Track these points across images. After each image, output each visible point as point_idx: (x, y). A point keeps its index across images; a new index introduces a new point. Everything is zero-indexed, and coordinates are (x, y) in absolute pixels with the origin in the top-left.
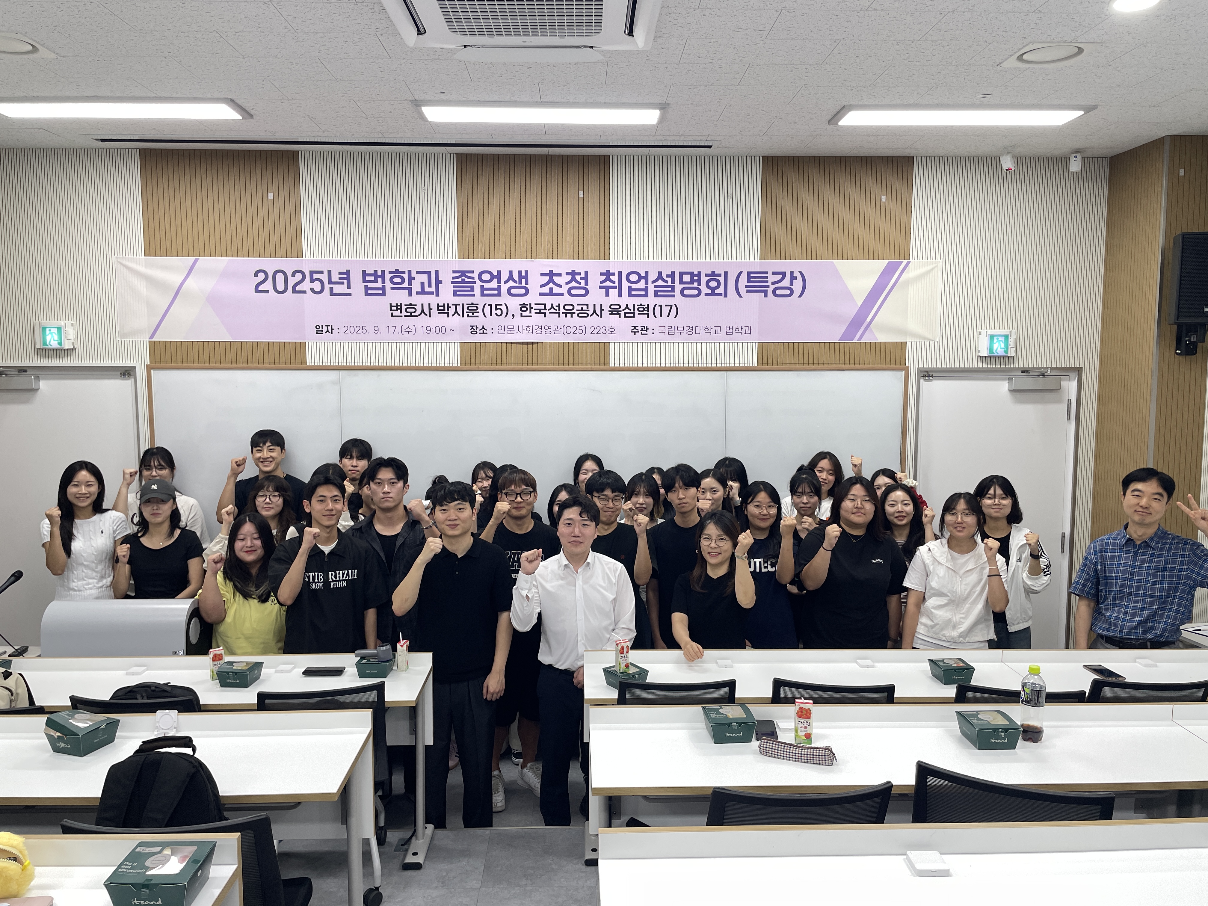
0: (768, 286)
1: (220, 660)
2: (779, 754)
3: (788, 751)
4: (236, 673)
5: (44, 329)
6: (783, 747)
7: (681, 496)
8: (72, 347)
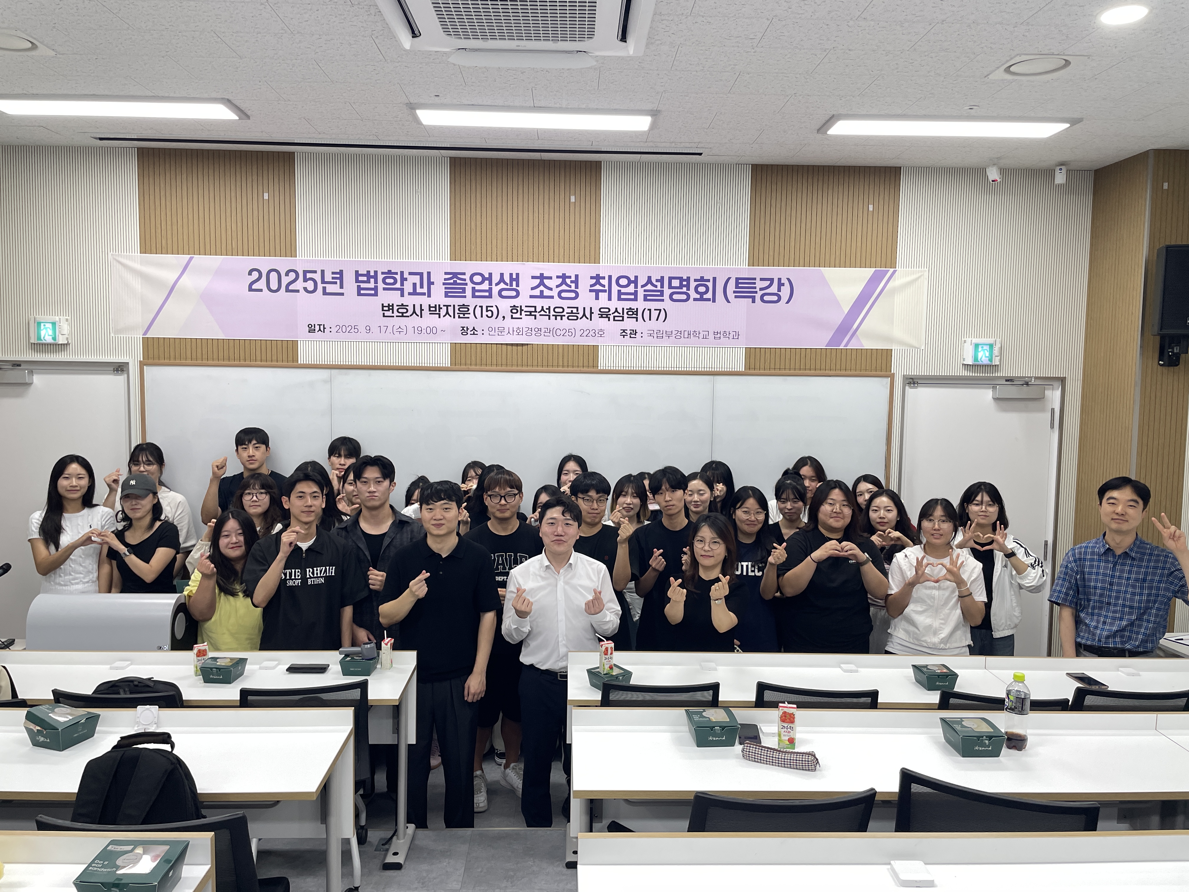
0: (756, 292)
1: (204, 655)
2: (762, 759)
3: (771, 756)
4: (220, 669)
5: (39, 324)
6: (766, 752)
7: (668, 498)
8: (66, 342)
